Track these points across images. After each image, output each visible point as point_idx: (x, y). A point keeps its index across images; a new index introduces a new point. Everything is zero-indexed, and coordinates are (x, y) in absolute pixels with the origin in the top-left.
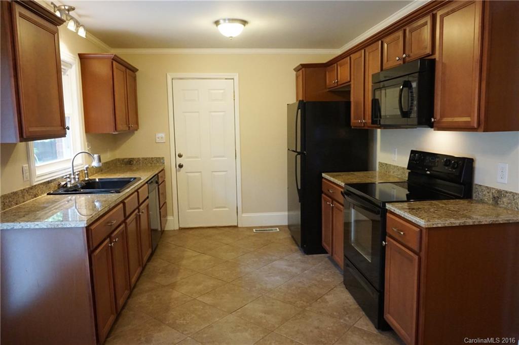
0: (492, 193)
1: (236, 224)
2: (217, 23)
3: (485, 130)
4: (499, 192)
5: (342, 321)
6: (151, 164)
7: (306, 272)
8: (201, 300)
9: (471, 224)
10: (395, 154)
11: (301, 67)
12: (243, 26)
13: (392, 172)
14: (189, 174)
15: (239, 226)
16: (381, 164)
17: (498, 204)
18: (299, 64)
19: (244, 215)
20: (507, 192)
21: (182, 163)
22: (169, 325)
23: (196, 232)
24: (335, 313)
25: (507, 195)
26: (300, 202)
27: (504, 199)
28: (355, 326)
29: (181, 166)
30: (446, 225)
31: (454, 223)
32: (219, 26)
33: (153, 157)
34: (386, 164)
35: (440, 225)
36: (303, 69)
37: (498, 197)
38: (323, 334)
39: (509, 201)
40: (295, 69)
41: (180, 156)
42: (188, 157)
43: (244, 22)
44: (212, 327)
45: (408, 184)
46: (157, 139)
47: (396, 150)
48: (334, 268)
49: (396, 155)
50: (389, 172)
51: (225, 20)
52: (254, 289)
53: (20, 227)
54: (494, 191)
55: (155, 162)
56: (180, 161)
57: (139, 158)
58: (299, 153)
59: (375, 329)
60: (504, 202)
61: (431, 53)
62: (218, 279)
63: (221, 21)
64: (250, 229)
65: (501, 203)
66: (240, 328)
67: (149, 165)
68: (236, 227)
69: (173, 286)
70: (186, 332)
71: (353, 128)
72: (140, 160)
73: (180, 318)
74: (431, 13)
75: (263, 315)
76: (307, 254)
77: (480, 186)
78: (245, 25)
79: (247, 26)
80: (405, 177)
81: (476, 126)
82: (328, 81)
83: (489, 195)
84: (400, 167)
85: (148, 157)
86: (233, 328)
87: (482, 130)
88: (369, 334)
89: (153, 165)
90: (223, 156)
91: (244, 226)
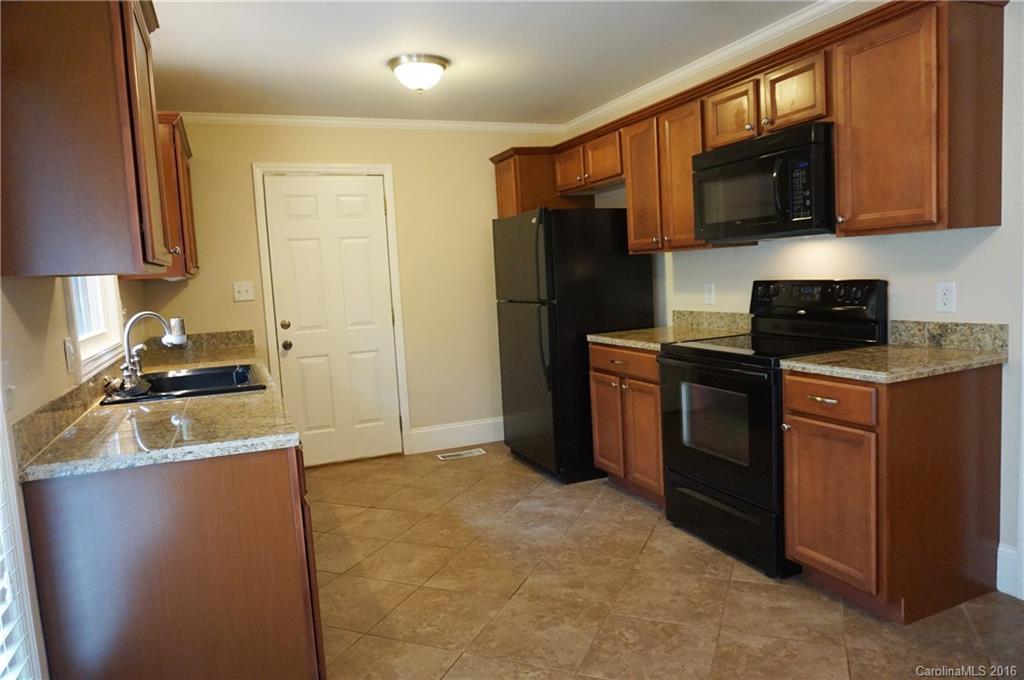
0: (929, 330)
1: (400, 450)
2: (393, 62)
3: (950, 226)
4: (943, 326)
5: (707, 576)
6: (227, 344)
7: (586, 511)
8: (434, 586)
9: (942, 372)
10: (710, 292)
11: (512, 152)
12: (441, 68)
13: (706, 325)
14: (304, 361)
15: (406, 453)
16: (678, 314)
17: (941, 345)
18: (509, 147)
19: (416, 431)
20: (957, 325)
21: (289, 340)
22: (406, 640)
23: (330, 472)
24: (688, 567)
25: (958, 329)
26: (550, 389)
27: (953, 337)
28: (733, 579)
29: (287, 346)
30: (913, 377)
31: (923, 374)
32: (397, 69)
33: (230, 330)
34: (692, 312)
35: (905, 379)
36: (516, 157)
37: (939, 335)
38: (696, 601)
39: (962, 338)
40: (492, 160)
41: (286, 326)
42: (301, 328)
43: (444, 62)
44: (493, 627)
45: (753, 338)
46: (236, 294)
47: (713, 285)
48: (627, 497)
49: (713, 294)
50: (698, 325)
51: (410, 56)
52: (519, 552)
53: (151, 462)
54: (931, 327)
55: (233, 340)
56: (285, 335)
57: (199, 335)
58: (542, 303)
59: (768, 579)
60: (952, 341)
61: (825, 114)
62: (438, 546)
63: (404, 59)
64: (431, 455)
65: (948, 342)
66: (546, 619)
67: (223, 346)
68: (400, 455)
69: (356, 570)
70: (452, 646)
71: (631, 253)
72: (202, 338)
73: (420, 624)
74: (823, 51)
75: (569, 591)
76: (567, 483)
77: (903, 322)
78: (445, 67)
79: (450, 69)
80: (745, 326)
81: (935, 220)
82: (559, 179)
83: (923, 335)
84: (726, 313)
85: (219, 331)
86: (534, 623)
87: (946, 225)
88: (766, 589)
89: (230, 346)
90: (370, 323)
91: (415, 453)
